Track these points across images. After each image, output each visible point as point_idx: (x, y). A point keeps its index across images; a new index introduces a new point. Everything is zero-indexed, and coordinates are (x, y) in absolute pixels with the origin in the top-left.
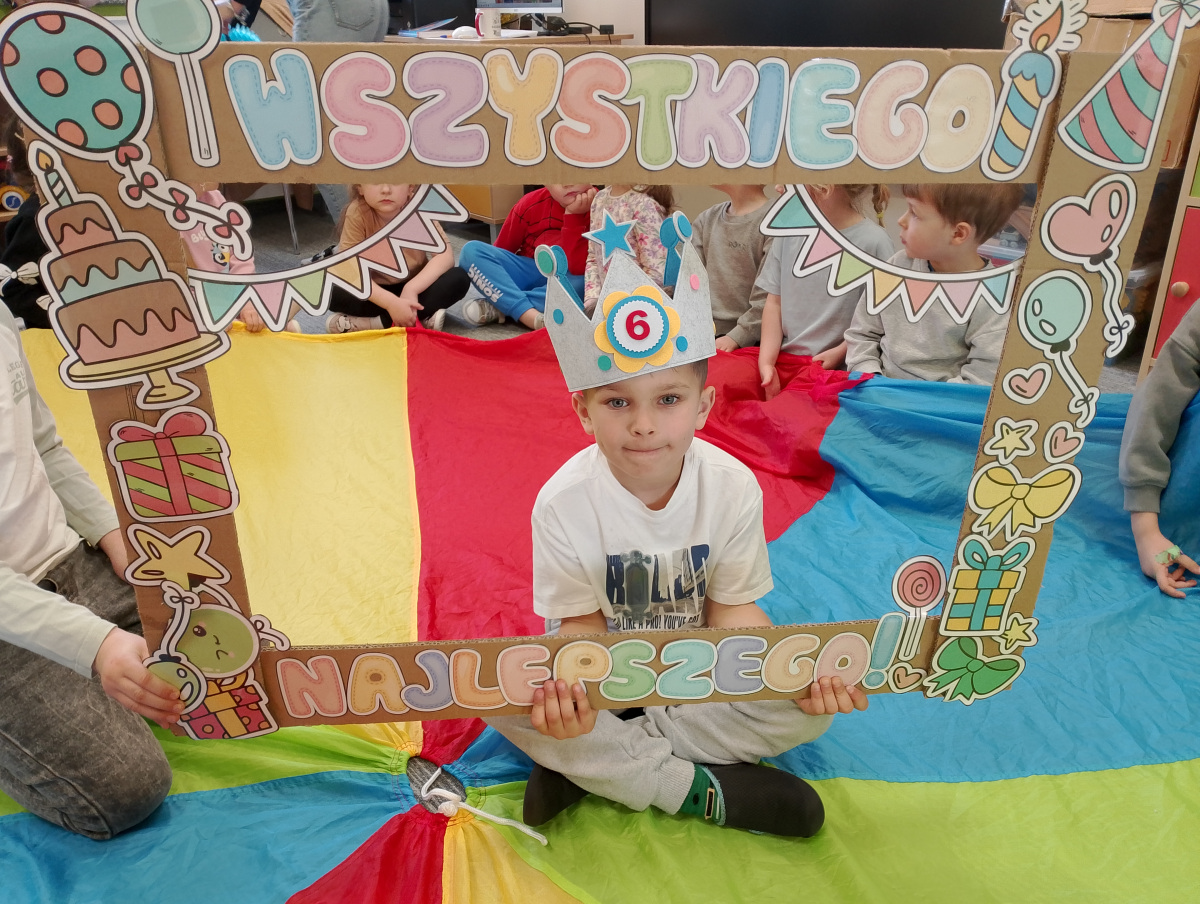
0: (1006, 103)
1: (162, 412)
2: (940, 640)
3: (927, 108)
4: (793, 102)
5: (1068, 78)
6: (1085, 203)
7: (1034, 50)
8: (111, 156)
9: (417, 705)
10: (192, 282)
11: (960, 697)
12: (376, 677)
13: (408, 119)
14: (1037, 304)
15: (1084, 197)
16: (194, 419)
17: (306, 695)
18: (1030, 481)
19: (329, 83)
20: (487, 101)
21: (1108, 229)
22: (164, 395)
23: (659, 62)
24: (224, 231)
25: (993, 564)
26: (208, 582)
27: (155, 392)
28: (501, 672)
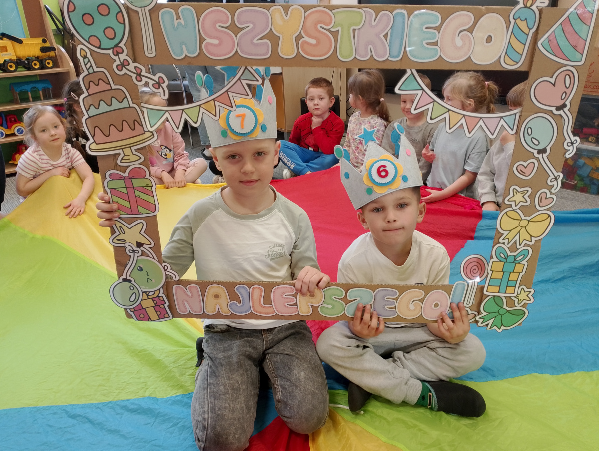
0: (512, 32)
1: (128, 167)
2: (484, 297)
3: (473, 34)
4: (410, 30)
5: (542, 20)
6: (552, 81)
7: (526, 7)
8: (110, 52)
9: (234, 312)
10: (143, 109)
11: (495, 327)
12: (217, 296)
13: (236, 37)
14: (529, 130)
15: (552, 78)
16: (142, 170)
17: (185, 303)
18: (529, 218)
19: (203, 21)
20: (271, 29)
21: (564, 94)
22: (129, 159)
23: (347, 11)
24: (157, 86)
25: (511, 259)
26: (144, 246)
27: (125, 158)
28: (273, 298)
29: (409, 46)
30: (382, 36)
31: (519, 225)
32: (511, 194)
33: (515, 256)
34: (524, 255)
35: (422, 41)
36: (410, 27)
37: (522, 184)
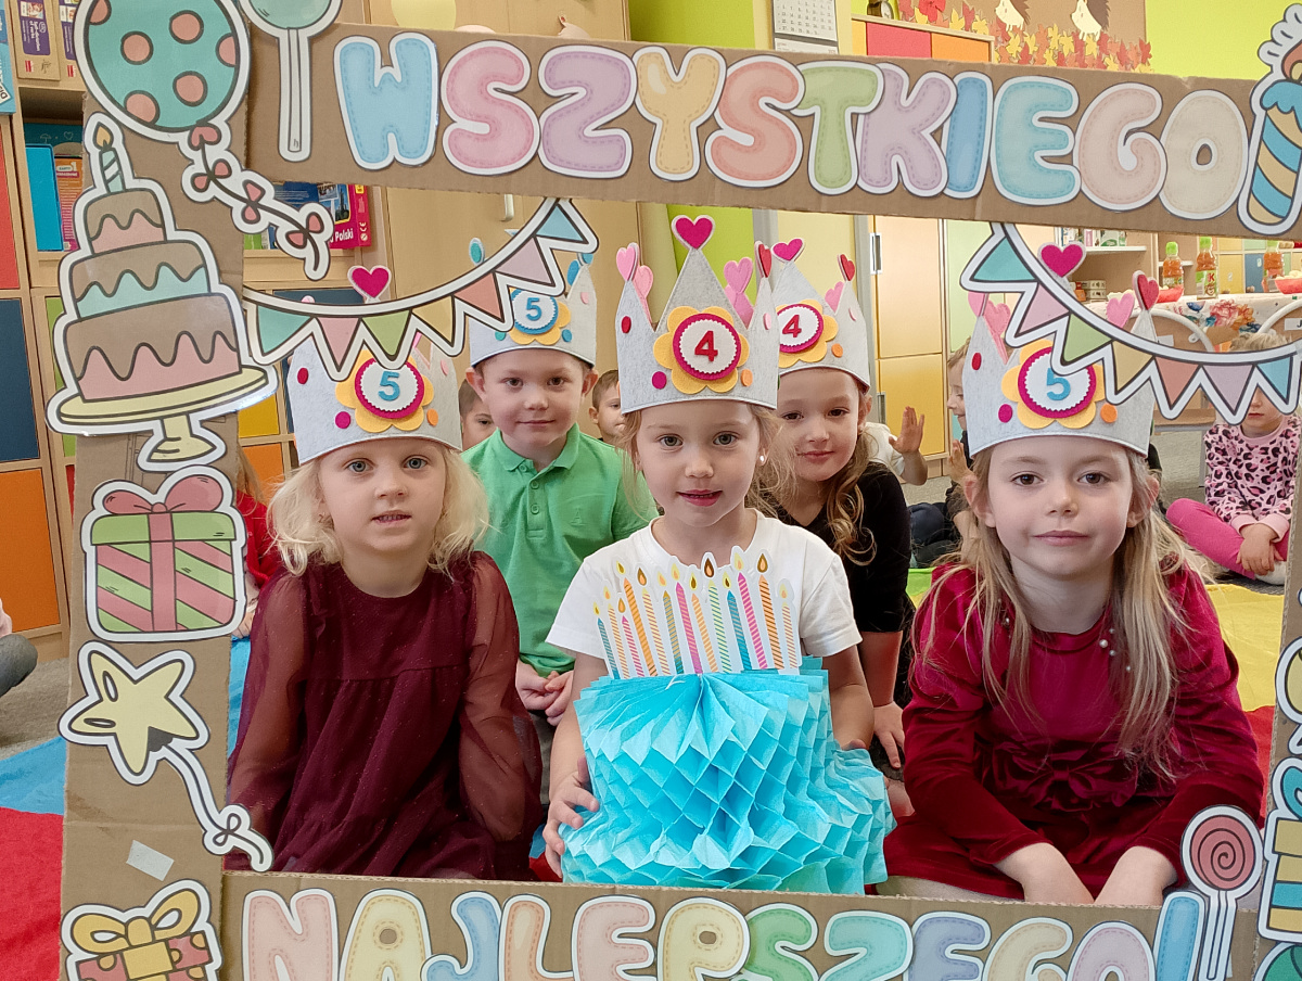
0: (1261, 139)
1: (168, 474)
2: (1261, 948)
3: (1163, 140)
8: (182, 138)
10: (248, 305)
16: (211, 486)
17: (278, 959)
20: (634, 103)
22: (177, 451)
23: (838, 69)
24: (298, 239)
26: (175, 743)
27: (167, 446)
28: (579, 943)
29: (998, 164)
30: (926, 133)
35: (1032, 151)
36: (1000, 115)
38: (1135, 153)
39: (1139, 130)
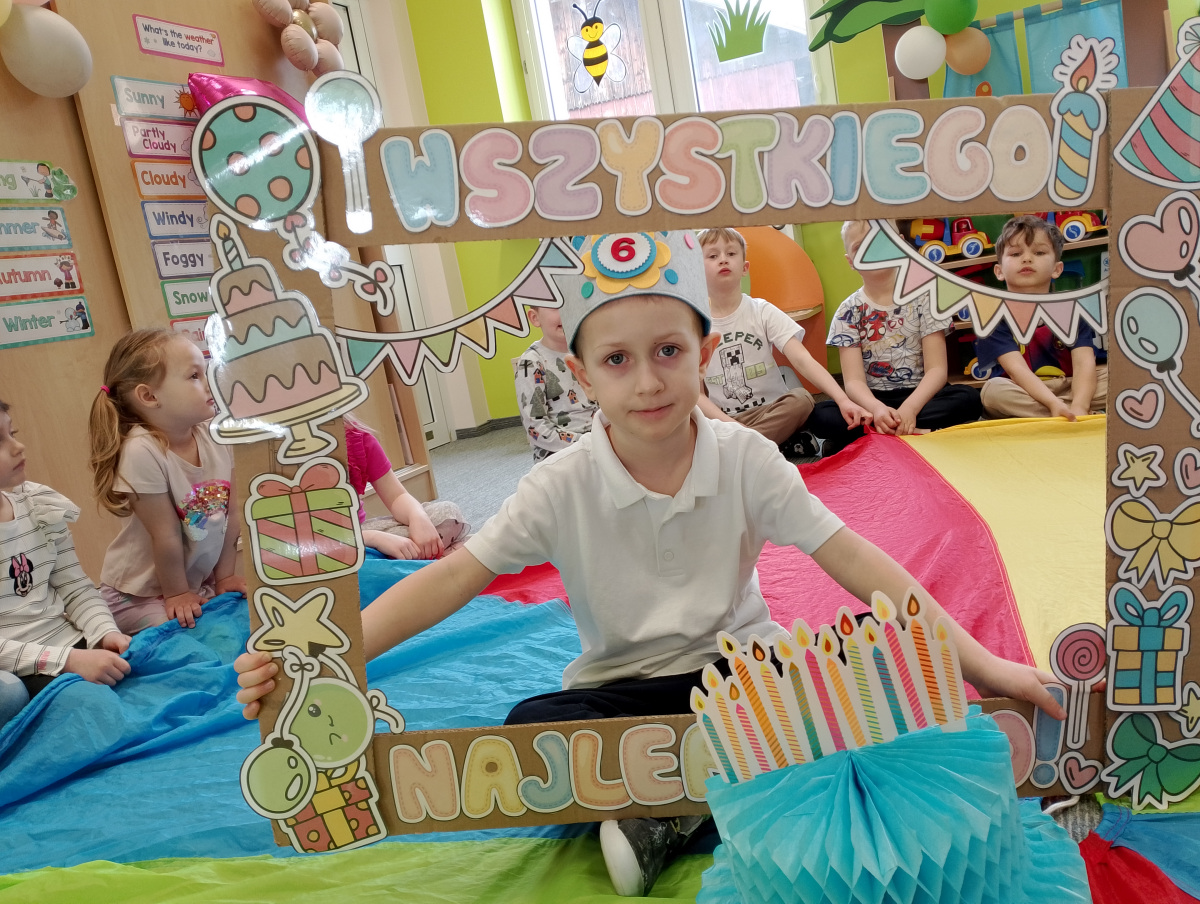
0: (1061, 137)
1: (299, 465)
2: (1110, 718)
3: (989, 146)
4: (867, 147)
5: (1112, 111)
6: (1156, 221)
7: (1077, 91)
9: (534, 804)
11: (1150, 799)
13: (532, 181)
14: (1132, 322)
15: (1154, 216)
16: (331, 471)
18: (1170, 517)
19: (467, 155)
20: (600, 162)
21: (1185, 246)
22: (304, 448)
25: (1151, 619)
26: (327, 651)
27: (295, 446)
28: (624, 759)
29: (870, 177)
30: (815, 161)
31: (1154, 536)
32: (1124, 465)
33: (1159, 610)
34: (1178, 606)
35: (893, 165)
36: (867, 141)
37: (1142, 439)
38: (969, 157)
39: (971, 140)
